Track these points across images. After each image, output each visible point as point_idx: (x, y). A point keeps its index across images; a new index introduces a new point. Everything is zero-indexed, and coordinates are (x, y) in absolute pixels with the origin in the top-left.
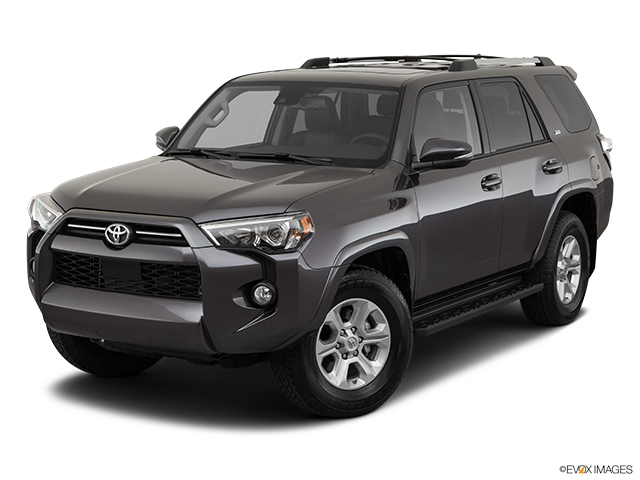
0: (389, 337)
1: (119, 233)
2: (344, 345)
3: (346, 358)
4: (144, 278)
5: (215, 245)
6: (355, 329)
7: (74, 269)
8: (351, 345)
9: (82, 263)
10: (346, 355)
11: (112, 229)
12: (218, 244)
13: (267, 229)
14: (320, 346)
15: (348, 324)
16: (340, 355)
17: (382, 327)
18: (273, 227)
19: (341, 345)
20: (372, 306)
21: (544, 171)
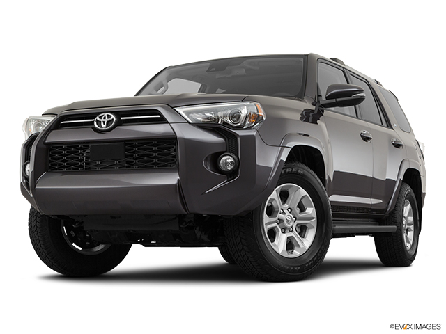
0: (316, 219)
1: (107, 119)
2: (283, 221)
3: (284, 233)
4: (127, 156)
5: (188, 122)
6: (291, 210)
7: (65, 158)
8: (288, 221)
9: (72, 152)
10: (284, 230)
11: (100, 118)
12: (190, 121)
13: (229, 112)
14: (266, 219)
15: (286, 206)
16: (280, 229)
17: (311, 211)
18: (234, 112)
19: (281, 221)
20: (303, 192)
21: (393, 144)
